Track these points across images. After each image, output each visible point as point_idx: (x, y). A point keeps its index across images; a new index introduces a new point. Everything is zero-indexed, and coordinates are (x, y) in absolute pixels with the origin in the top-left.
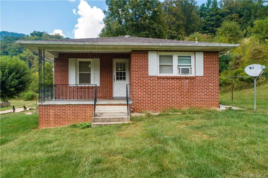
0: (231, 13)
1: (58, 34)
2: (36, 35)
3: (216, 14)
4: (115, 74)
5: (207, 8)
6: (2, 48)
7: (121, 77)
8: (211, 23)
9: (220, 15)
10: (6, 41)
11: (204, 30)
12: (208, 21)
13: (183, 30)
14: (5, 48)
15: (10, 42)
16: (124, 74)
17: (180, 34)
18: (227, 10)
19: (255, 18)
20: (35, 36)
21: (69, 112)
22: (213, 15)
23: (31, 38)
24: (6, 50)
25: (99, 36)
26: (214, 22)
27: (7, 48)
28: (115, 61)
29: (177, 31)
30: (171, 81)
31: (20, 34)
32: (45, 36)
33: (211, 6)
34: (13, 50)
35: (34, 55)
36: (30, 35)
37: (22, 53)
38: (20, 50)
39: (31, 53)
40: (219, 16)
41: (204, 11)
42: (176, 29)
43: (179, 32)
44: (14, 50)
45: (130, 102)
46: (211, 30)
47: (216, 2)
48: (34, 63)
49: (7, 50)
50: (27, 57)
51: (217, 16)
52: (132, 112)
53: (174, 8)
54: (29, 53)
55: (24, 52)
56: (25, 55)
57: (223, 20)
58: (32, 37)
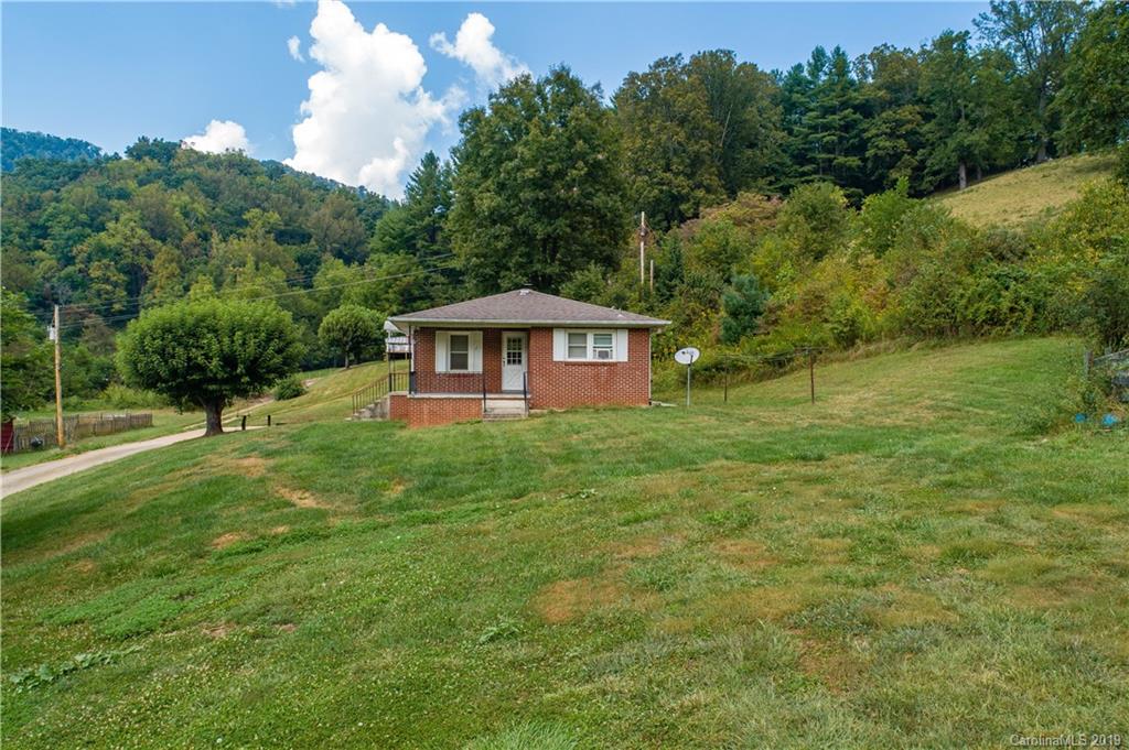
0: (895, 103)
1: (237, 150)
2: (151, 154)
3: (844, 105)
4: (505, 355)
5: (811, 83)
6: (24, 207)
7: (515, 359)
8: (824, 137)
9: (856, 108)
10: (30, 178)
11: (798, 164)
12: (814, 128)
13: (710, 174)
14: (35, 209)
15: (47, 182)
16: (520, 355)
17: (699, 186)
18: (881, 93)
19: (969, 128)
20: (147, 159)
21: (448, 407)
22: (832, 110)
23: (131, 167)
24: (40, 217)
25: (414, 180)
26: (834, 135)
27: (45, 210)
28: (506, 336)
29: (689, 176)
30: (584, 369)
31: (69, 140)
32: (185, 160)
33: (826, 74)
34: (67, 218)
35: (152, 240)
36: (124, 157)
37: (104, 229)
38: (92, 220)
39: (140, 232)
40: (854, 113)
41: (797, 92)
42: (688, 170)
43: (698, 178)
44: (73, 218)
45: (529, 396)
46: (823, 162)
47: (845, 61)
48: (157, 273)
49: (45, 217)
50: (126, 246)
51: (846, 112)
52: (531, 408)
53: (680, 99)
54: (133, 230)
55: (111, 225)
56: (119, 239)
57: (865, 126)
58: (137, 164)
